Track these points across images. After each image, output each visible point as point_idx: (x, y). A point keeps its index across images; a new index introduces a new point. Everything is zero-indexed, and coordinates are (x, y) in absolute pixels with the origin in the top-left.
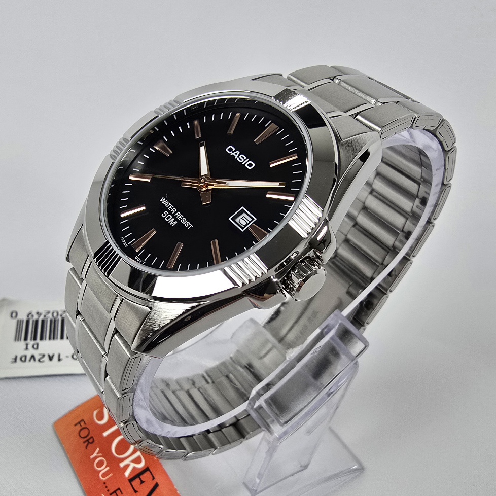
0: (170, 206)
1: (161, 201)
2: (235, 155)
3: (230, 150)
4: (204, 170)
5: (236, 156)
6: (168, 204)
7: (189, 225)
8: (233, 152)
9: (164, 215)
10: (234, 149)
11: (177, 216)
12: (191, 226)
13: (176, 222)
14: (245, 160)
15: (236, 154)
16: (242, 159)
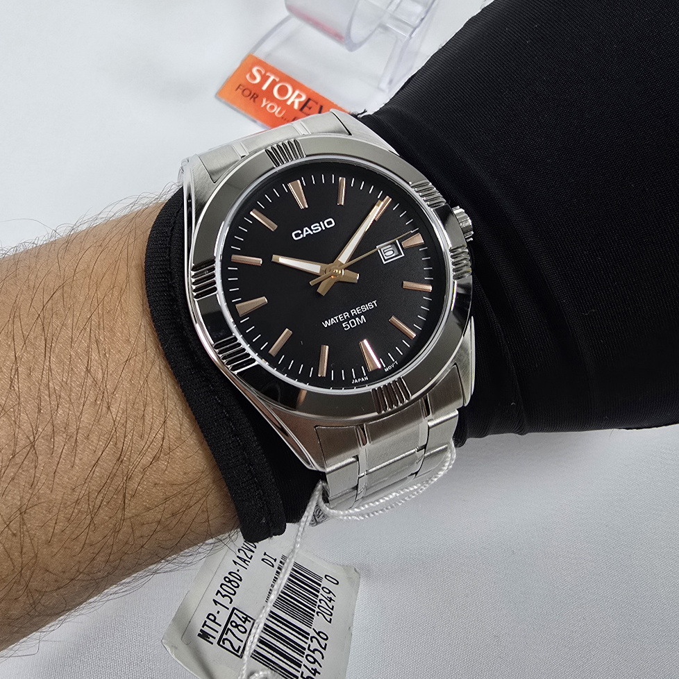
0: (338, 318)
1: (326, 326)
2: (308, 233)
3: (297, 235)
4: (314, 268)
5: (310, 232)
6: (335, 319)
7: (373, 304)
8: (302, 233)
9: (347, 327)
10: (300, 232)
11: (354, 314)
12: (374, 302)
13: (362, 317)
14: (320, 226)
15: (306, 231)
16: (316, 228)
